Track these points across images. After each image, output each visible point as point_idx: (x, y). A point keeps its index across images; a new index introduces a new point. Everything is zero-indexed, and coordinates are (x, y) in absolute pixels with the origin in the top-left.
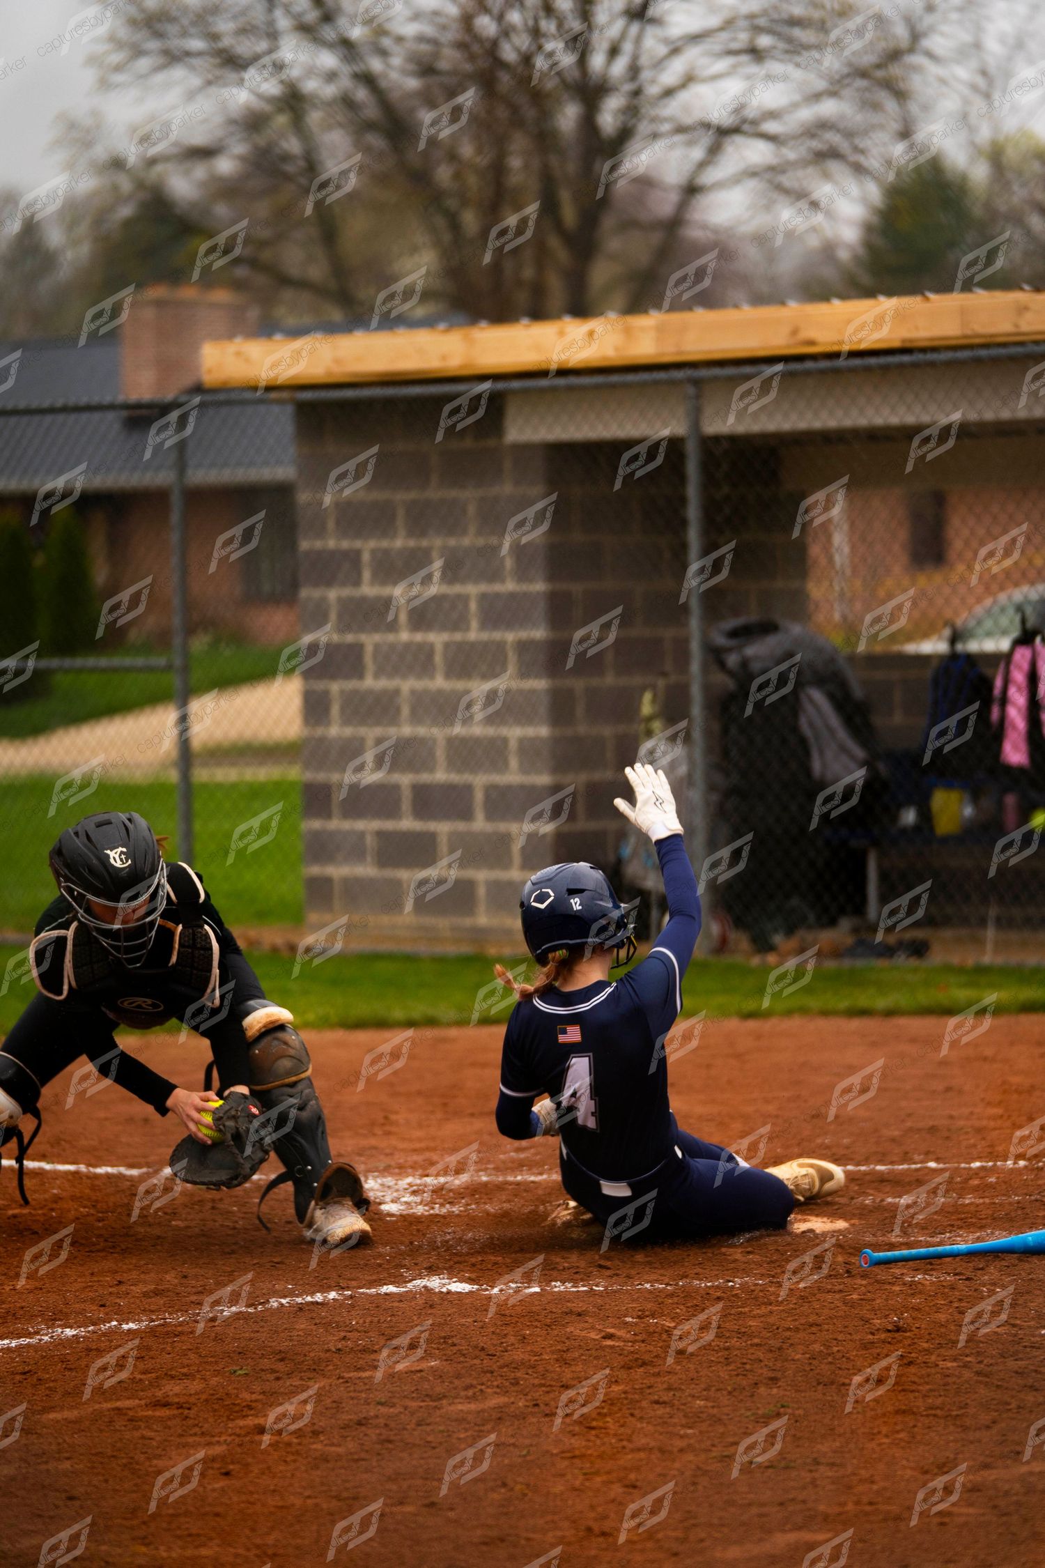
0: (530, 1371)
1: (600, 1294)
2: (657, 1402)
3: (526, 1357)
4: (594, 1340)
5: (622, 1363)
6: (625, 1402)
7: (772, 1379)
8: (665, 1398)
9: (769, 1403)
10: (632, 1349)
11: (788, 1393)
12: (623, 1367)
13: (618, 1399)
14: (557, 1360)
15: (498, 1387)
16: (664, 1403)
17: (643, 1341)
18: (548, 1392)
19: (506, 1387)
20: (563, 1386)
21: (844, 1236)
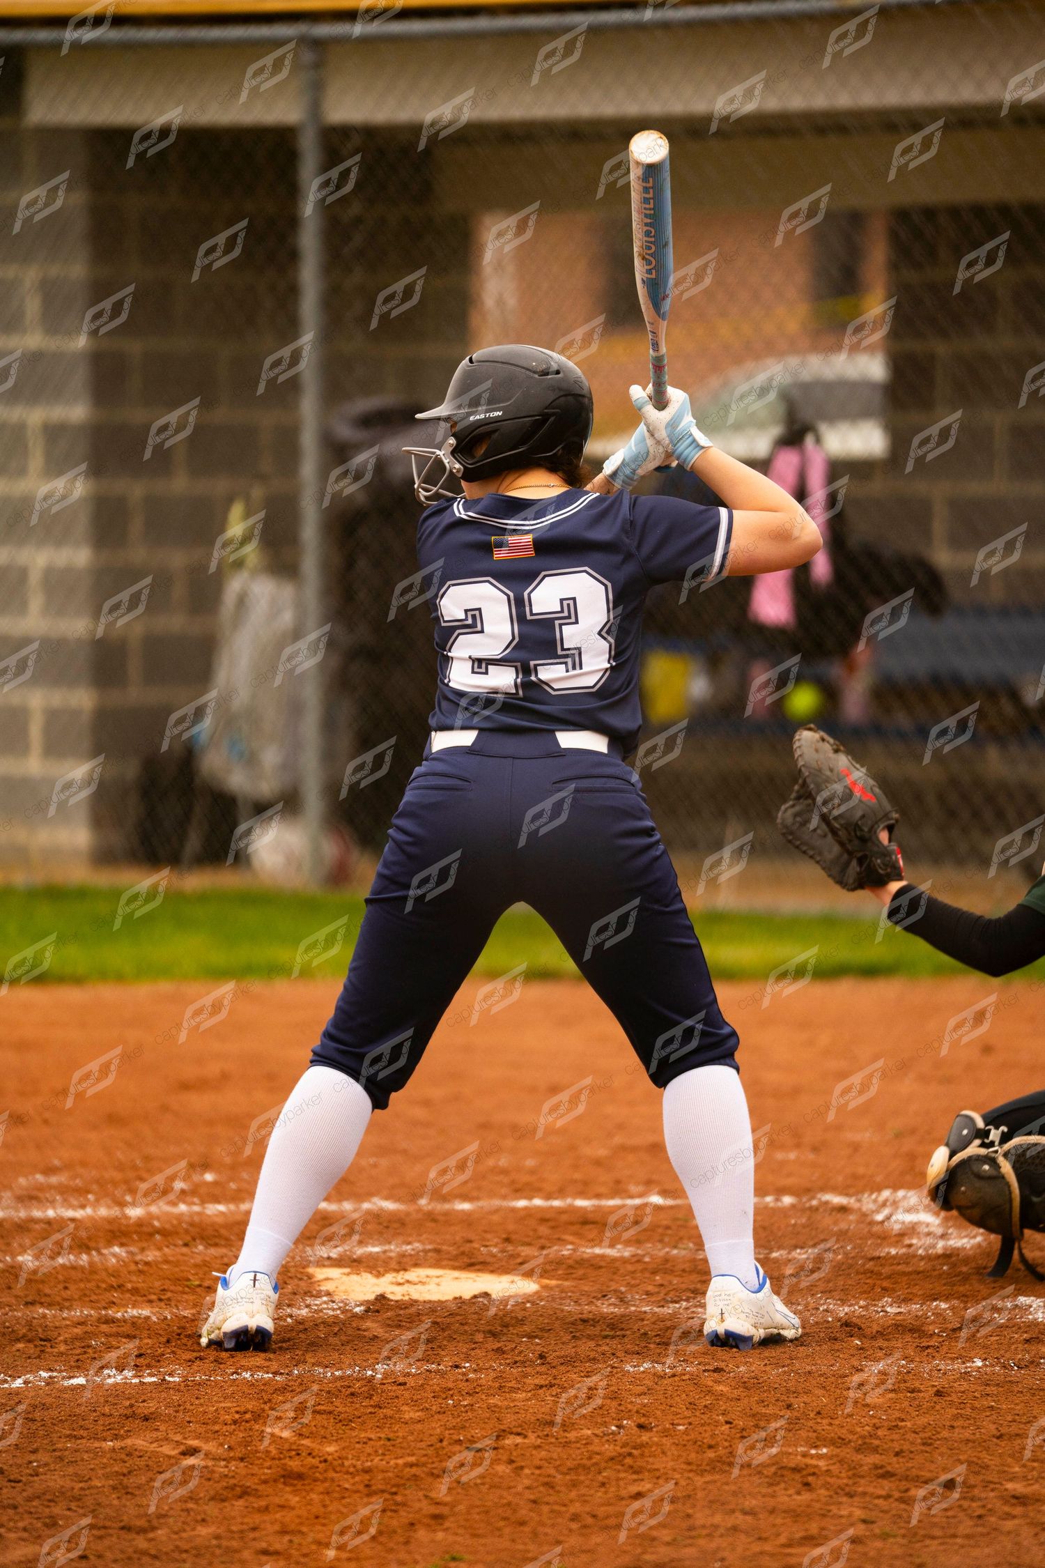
0: (73, 1505)
1: (176, 1388)
2: (265, 1552)
3: (68, 1483)
4: (170, 1457)
5: (212, 1493)
6: (218, 1552)
7: (436, 1517)
8: (278, 1546)
9: (432, 1555)
10: (226, 1471)
11: (459, 1539)
12: (212, 1499)
13: (207, 1547)
14: (114, 1488)
15: (25, 1529)
16: (277, 1553)
17: (242, 1459)
18: (100, 1538)
19: (36, 1530)
20: (123, 1528)
21: (533, 1303)
